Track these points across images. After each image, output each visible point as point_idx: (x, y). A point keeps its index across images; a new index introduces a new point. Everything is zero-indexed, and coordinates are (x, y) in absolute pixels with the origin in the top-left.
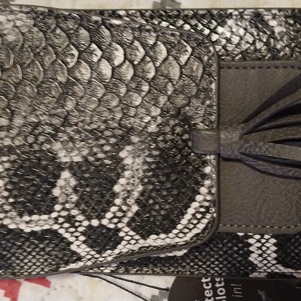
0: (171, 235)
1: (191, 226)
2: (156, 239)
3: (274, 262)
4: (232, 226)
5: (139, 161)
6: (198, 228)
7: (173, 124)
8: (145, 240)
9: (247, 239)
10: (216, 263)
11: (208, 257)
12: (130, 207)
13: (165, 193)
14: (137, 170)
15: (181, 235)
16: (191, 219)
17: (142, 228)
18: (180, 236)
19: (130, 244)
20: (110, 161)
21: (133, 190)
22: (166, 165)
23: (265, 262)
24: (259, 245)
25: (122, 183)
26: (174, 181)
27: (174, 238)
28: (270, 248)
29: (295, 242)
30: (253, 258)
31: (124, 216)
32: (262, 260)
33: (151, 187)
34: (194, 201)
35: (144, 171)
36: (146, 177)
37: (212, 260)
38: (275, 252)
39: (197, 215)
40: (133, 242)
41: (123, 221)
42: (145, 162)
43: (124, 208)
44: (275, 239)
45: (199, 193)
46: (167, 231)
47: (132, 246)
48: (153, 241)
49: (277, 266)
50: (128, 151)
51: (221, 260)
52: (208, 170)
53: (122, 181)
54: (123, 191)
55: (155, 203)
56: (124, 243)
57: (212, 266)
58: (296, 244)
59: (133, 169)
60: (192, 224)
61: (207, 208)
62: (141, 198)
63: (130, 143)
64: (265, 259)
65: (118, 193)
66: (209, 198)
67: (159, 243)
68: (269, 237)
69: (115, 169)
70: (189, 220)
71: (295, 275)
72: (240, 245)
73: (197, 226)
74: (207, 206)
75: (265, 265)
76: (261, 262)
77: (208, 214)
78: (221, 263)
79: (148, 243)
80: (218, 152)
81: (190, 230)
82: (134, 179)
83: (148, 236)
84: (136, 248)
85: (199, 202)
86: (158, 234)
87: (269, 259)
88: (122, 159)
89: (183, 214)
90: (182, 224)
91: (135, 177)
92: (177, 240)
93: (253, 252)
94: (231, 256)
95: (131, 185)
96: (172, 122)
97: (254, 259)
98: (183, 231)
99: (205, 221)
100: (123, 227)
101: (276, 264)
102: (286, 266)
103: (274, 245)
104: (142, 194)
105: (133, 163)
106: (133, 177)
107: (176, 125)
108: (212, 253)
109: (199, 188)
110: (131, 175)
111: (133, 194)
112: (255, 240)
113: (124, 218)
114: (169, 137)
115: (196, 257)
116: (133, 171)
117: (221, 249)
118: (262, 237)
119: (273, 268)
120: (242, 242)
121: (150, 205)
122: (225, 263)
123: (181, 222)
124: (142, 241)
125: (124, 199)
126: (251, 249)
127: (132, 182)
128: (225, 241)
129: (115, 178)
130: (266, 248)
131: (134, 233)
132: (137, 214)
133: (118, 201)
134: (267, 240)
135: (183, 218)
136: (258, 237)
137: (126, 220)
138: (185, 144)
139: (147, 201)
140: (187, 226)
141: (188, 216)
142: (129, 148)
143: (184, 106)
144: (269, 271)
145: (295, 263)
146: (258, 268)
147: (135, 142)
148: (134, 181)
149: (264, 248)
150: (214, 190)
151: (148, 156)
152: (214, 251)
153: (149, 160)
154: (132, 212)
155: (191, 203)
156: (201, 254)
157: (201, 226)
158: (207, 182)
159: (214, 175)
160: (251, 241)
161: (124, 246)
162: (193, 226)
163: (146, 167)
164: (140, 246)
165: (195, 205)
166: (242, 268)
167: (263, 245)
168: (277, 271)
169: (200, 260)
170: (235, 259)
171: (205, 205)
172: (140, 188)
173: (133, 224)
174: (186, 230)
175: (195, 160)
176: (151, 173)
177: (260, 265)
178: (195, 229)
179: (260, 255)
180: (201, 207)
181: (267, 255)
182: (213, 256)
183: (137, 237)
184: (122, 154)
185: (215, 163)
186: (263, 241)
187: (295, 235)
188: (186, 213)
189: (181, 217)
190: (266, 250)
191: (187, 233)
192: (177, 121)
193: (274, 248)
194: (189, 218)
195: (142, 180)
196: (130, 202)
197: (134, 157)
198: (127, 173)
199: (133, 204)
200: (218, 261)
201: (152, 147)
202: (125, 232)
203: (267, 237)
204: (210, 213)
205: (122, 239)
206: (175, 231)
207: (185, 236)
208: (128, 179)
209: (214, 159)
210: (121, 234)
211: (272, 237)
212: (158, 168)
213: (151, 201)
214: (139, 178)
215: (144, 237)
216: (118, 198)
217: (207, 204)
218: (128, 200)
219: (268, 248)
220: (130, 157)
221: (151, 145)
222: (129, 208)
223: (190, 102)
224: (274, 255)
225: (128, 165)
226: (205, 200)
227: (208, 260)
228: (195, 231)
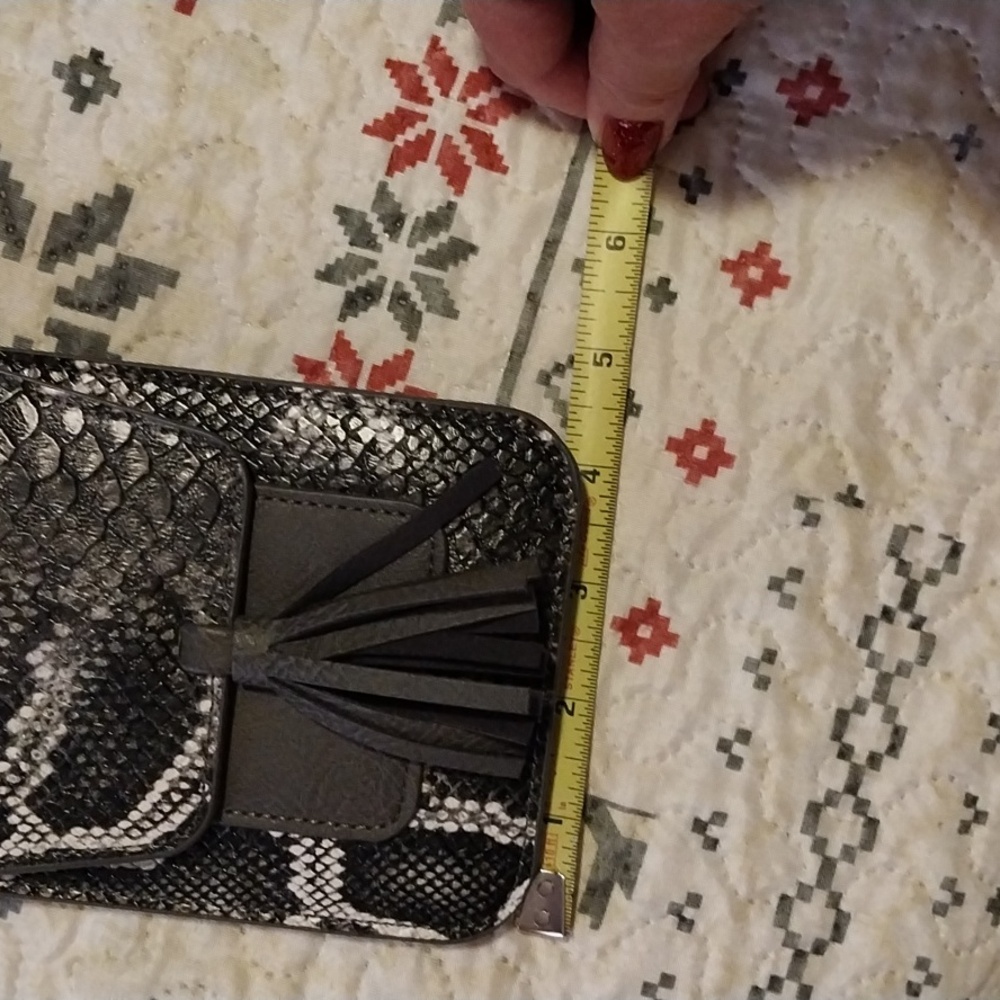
0: (114, 831)
1: (158, 817)
2: (84, 836)
3: (338, 897)
4: (258, 815)
5: (65, 675)
6: (173, 822)
7: (145, 608)
8: (60, 835)
9: (289, 845)
10: (221, 889)
11: (205, 877)
12: (38, 766)
13: (111, 745)
14: (60, 693)
15: (135, 833)
16: (159, 802)
17: (58, 811)
18: (134, 835)
19: (29, 841)
20: (5, 668)
21: (46, 733)
22: (120, 688)
23: (319, 895)
24: (310, 859)
25: (27, 717)
26: (132, 722)
27: (121, 836)
28: (332, 868)
29: (381, 859)
30: (295, 885)
31: (22, 783)
32: (314, 892)
33: (84, 730)
34: (171, 766)
35: (74, 696)
36: (76, 708)
37: (214, 882)
38: (341, 876)
39: (173, 794)
40: (35, 837)
41: (18, 793)
42: (77, 679)
43: (24, 767)
44: (342, 849)
45: (182, 752)
46: (107, 823)
47: (32, 845)
48: (76, 839)
49: (342, 905)
50: (45, 653)
51: (231, 884)
52: (205, 706)
53: (26, 712)
54: (25, 732)
55: (89, 763)
56: (15, 837)
57: (212, 895)
58: (383, 864)
59: (52, 689)
60: (161, 812)
61: (195, 784)
62: (61, 750)
63: (51, 636)
64: (319, 889)
65: (15, 736)
66: (200, 763)
67: (89, 844)
68: (331, 844)
69: (14, 686)
70: (155, 805)
71: (375, 926)
72: (273, 857)
73: (171, 817)
74: (194, 780)
75: (318, 902)
76: (310, 895)
77: (194, 795)
78: (231, 890)
79: (65, 843)
80: (228, 672)
81: (156, 824)
82: (50, 710)
83: (68, 830)
84: (39, 850)
85: (180, 770)
86: (88, 827)
87: (328, 889)
88: (31, 668)
89: (145, 790)
90: (141, 812)
91: (55, 705)
92: (126, 841)
93: (296, 873)
94: (252, 878)
95: (44, 722)
96: (142, 605)
97: (298, 887)
98: (141, 825)
99: (187, 809)
100: (18, 806)
101: (340, 901)
102: (360, 907)
103: (340, 861)
104: (64, 741)
105: (53, 678)
106: (49, 706)
107: (150, 610)
108: (215, 869)
109: (183, 742)
110: (45, 703)
111: (47, 742)
112: (304, 849)
113: (21, 787)
114: (133, 633)
115: (181, 875)
116: (50, 693)
117: (233, 862)
118: (318, 844)
119: (333, 909)
120: (277, 851)
121: (79, 766)
122: (238, 891)
123: (140, 807)
124: (53, 838)
125: (27, 750)
126: (294, 866)
127: (45, 715)
128: (243, 846)
129: (12, 704)
130: (323, 867)
131: (40, 821)
132: (49, 781)
133: (12, 752)
134: (327, 852)
135: (144, 799)
136: (309, 842)
137: (24, 792)
138: (164, 650)
139: (73, 757)
140: (151, 816)
141: (154, 796)
142: (48, 646)
143: (171, 573)
144: (325, 914)
145: (380, 903)
146: (303, 907)
147: (61, 635)
148: (51, 714)
149: (319, 867)
150: (212, 749)
151: (86, 667)
152: (219, 865)
153: (85, 674)
154: (39, 777)
155: (164, 769)
156: (191, 869)
157: (178, 819)
158: (201, 732)
159: (216, 719)
160: (295, 850)
161: (15, 843)
162: (162, 816)
163: (78, 689)
164: (48, 846)
165: (171, 774)
166: (272, 904)
167: (318, 859)
168: (341, 916)
169: (189, 882)
170: (259, 884)
171: (190, 777)
172: (62, 729)
173: (39, 802)
174: (147, 824)
175: (180, 685)
176: (87, 702)
177: (308, 901)
178: (166, 823)
179: (311, 881)
180: (182, 779)
181: (323, 882)
182: (216, 876)
183: (45, 829)
184: (33, 658)
185: (221, 693)
186: (319, 851)
187: (382, 844)
188: (152, 789)
189: (139, 796)
190: (323, 871)
191: (148, 830)
192: (153, 602)
193: (339, 869)
194: (155, 800)
195: (66, 714)
196: (37, 755)
197: (55, 667)
198: (37, 697)
199: (42, 761)
200: (226, 886)
201: (96, 649)
202: (19, 816)
203: (326, 843)
204: (199, 793)
205: (13, 828)
206: (124, 824)
207: (144, 835)
208: (39, 709)
209: (219, 687)
210: (13, 819)
211: (337, 845)
212: (103, 692)
213: (81, 759)
214: (61, 709)
215: (60, 830)
216: (13, 745)
217: (195, 775)
218: (33, 752)
219: (327, 867)
220: (47, 664)
221: (93, 646)
222: (33, 767)
223: (184, 566)
224: (338, 883)
225: (42, 680)
226: (192, 766)
227: (205, 883)
228: (165, 828)
